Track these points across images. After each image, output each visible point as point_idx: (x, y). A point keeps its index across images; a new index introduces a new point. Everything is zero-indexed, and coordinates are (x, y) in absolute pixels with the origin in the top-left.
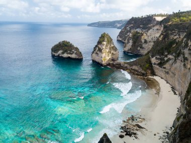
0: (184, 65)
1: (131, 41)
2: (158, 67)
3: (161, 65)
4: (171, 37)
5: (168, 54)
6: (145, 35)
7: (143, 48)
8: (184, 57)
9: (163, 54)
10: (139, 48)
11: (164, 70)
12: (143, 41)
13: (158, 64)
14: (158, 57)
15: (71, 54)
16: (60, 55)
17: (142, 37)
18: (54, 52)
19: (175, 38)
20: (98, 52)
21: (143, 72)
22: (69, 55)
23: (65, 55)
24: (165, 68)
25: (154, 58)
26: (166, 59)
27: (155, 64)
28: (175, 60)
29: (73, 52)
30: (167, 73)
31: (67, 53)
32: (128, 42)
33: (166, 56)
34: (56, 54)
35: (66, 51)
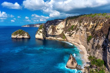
0: (82, 33)
1: (51, 29)
2: (69, 37)
3: (70, 36)
4: (72, 24)
5: (73, 31)
7: (57, 32)
8: (81, 30)
9: (70, 31)
10: (55, 32)
11: (72, 37)
12: (57, 29)
13: (69, 36)
14: (68, 33)
15: (24, 36)
17: (56, 27)
19: (73, 24)
21: (63, 40)
22: (23, 37)
23: (21, 37)
24: (72, 36)
25: (66, 33)
26: (72, 33)
27: (67, 36)
28: (77, 32)
29: (25, 35)
30: (74, 38)
33: (71, 32)
34: (15, 37)
35: (21, 34)
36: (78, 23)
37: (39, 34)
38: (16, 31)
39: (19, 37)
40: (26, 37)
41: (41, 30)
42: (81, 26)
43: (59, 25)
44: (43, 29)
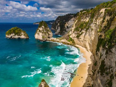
2: (76, 39)
3: (78, 37)
4: (82, 20)
5: (82, 30)
6: (67, 23)
7: (66, 31)
9: (78, 30)
10: (64, 32)
11: (80, 40)
12: (66, 27)
13: (76, 37)
14: (76, 32)
15: (20, 35)
16: (12, 37)
18: (8, 35)
19: (84, 21)
20: (39, 33)
22: (19, 37)
23: (17, 37)
25: (74, 34)
26: (80, 33)
27: (74, 37)
28: (86, 32)
29: (22, 34)
31: (18, 35)
32: (58, 28)
33: (80, 31)
34: (9, 36)
35: (17, 34)
36: (90, 19)
37: (38, 34)
38: (10, 30)
39: (14, 37)
40: (23, 37)
41: (41, 29)
42: (92, 22)
43: (69, 21)
44: (43, 27)
